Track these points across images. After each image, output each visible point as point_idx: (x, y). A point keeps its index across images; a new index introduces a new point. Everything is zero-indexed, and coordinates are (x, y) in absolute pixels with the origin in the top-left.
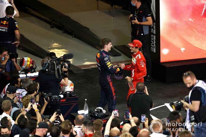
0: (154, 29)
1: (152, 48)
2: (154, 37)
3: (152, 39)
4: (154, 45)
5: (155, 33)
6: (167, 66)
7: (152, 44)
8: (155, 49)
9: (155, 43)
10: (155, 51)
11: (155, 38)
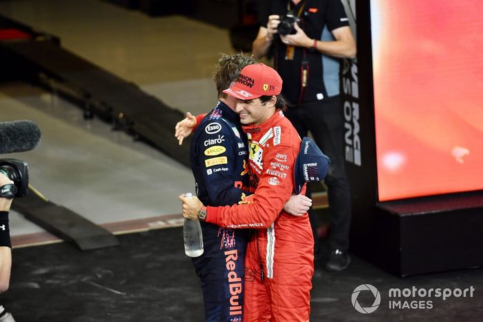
0: (352, 80)
1: (348, 149)
2: (353, 109)
3: (348, 118)
4: (357, 138)
5: (355, 94)
6: (404, 212)
7: (348, 134)
8: (358, 154)
9: (357, 130)
10: (358, 161)
11: (356, 113)
